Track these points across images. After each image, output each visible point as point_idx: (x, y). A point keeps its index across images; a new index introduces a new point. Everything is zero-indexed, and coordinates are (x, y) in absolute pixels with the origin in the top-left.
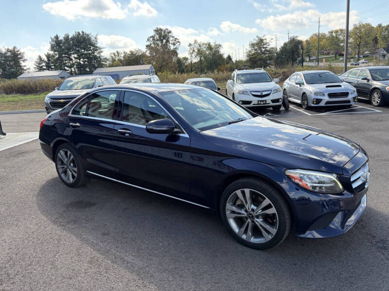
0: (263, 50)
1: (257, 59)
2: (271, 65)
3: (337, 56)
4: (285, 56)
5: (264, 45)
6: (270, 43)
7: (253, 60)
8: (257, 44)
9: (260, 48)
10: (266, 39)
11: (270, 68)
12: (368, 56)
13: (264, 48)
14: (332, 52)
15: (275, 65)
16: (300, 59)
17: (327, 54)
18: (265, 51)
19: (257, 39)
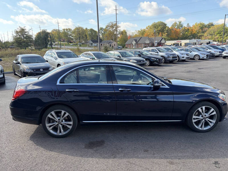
0: (25, 36)
1: (22, 41)
2: (32, 46)
3: (69, 43)
4: (41, 41)
5: (25, 33)
6: (29, 32)
7: (19, 42)
8: (20, 32)
9: (23, 35)
10: (26, 29)
11: (31, 47)
12: (84, 44)
13: (25, 35)
14: (66, 40)
15: (34, 46)
16: (49, 43)
17: (63, 42)
18: (26, 36)
19: (20, 29)
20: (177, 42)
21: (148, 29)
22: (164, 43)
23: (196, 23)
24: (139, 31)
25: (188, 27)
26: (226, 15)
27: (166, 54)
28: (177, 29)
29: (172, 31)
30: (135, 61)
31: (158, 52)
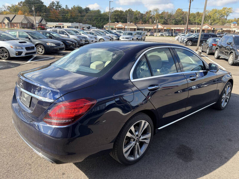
20: (59, 24)
21: (21, 5)
22: (45, 25)
23: (74, 6)
24: (9, 7)
25: (67, 9)
26: (110, 2)
27: (78, 37)
28: (56, 10)
29: (50, 11)
30: (53, 45)
31: (68, 35)
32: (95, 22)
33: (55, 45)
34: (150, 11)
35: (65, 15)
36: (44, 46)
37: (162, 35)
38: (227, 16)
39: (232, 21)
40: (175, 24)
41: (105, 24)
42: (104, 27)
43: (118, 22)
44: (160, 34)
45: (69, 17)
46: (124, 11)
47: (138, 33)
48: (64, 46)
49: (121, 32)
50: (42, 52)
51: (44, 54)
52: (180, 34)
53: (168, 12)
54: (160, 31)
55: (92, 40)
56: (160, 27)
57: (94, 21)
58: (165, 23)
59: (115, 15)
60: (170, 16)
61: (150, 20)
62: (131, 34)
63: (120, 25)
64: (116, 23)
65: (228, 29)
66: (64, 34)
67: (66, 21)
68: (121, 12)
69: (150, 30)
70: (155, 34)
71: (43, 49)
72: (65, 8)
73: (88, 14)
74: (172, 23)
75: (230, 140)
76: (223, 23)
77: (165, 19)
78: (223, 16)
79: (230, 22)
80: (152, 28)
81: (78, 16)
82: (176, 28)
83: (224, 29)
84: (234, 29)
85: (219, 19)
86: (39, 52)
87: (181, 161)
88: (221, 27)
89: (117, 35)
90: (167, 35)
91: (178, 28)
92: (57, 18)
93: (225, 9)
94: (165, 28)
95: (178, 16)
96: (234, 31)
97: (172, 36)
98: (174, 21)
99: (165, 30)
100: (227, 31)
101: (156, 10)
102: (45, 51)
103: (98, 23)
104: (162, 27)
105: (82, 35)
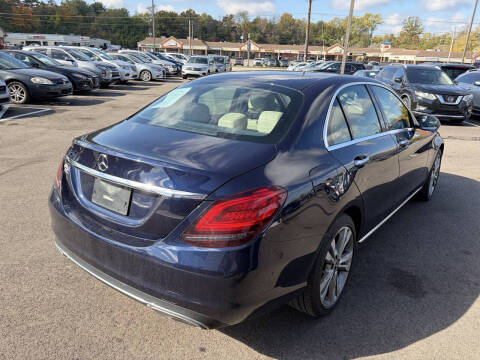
22: (3, 39)
25: (52, 5)
27: (97, 65)
28: (26, 5)
29: (13, 7)
30: (46, 82)
31: (73, 61)
32: (117, 34)
33: (50, 83)
34: (232, 16)
35: (49, 18)
36: (25, 85)
37: (258, 64)
38: (373, 29)
39: (381, 40)
40: (281, 44)
41: (139, 40)
42: (139, 45)
43: (167, 36)
44: (255, 62)
45: (57, 22)
46: (179, 14)
47: (217, 60)
48: (70, 85)
49: (180, 57)
50: (20, 99)
51: (25, 103)
52: (292, 62)
53: (266, 20)
54: (253, 56)
55: (127, 72)
56: (254, 48)
57: (114, 32)
58: (261, 41)
59: (160, 21)
60: (271, 26)
61: (233, 34)
62: (205, 61)
63: (172, 42)
64: (163, 37)
65: (376, 54)
66: (63, 59)
67: (52, 30)
68: (173, 15)
69: (233, 53)
70: (245, 62)
71: (22, 92)
72: (46, 3)
73: (101, 17)
74: (274, 42)
75: (467, 253)
76: (367, 43)
77: (262, 32)
78: (366, 30)
79: (378, 41)
80: (238, 50)
81: (77, 20)
82: (283, 52)
83: (369, 55)
84: (385, 55)
85: (360, 36)
86: (13, 97)
87: (408, 298)
88: (363, 51)
89: (174, 62)
90: (269, 63)
91: (288, 51)
92: (29, 23)
93: (368, 16)
94: (263, 51)
95: (285, 27)
96: (387, 58)
97: (278, 65)
98: (278, 37)
99: (263, 55)
100: (373, 58)
101: (243, 15)
102: (28, 95)
103: (125, 38)
104: (258, 49)
105: (104, 61)
